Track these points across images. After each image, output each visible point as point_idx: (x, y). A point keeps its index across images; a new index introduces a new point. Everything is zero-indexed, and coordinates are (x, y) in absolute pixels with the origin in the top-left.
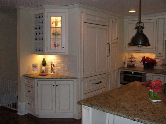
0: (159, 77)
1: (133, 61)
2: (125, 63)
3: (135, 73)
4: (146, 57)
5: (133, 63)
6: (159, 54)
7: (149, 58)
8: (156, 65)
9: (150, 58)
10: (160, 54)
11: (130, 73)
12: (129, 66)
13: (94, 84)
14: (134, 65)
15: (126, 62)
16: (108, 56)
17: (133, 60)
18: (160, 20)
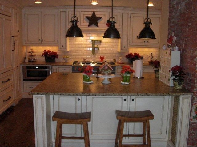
0: (64, 69)
1: (33, 56)
2: (25, 58)
3: (40, 68)
4: (47, 51)
5: (33, 57)
6: (61, 46)
7: (50, 51)
8: (57, 58)
9: (52, 51)
10: (63, 46)
11: (34, 68)
12: (30, 61)
13: (4, 82)
14: (35, 59)
15: (27, 57)
16: (12, 50)
17: (33, 54)
18: (62, 13)
